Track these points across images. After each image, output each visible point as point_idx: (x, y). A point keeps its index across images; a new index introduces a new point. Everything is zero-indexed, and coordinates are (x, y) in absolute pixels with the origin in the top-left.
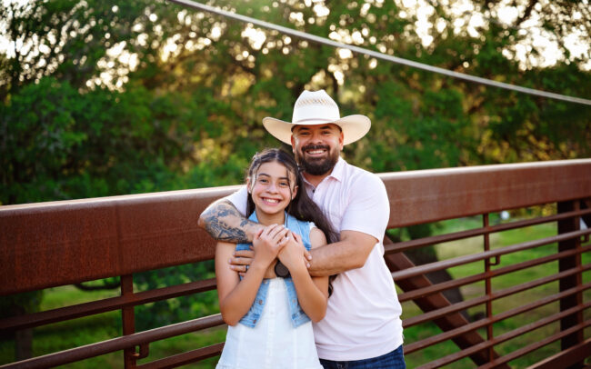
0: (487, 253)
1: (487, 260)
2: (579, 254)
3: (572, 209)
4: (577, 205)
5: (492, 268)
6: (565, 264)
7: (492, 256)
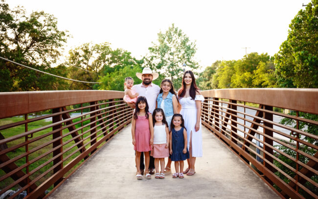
0: (27, 133)
1: (26, 137)
2: (61, 130)
3: (59, 111)
4: (61, 109)
5: (29, 139)
6: (55, 135)
7: (29, 134)
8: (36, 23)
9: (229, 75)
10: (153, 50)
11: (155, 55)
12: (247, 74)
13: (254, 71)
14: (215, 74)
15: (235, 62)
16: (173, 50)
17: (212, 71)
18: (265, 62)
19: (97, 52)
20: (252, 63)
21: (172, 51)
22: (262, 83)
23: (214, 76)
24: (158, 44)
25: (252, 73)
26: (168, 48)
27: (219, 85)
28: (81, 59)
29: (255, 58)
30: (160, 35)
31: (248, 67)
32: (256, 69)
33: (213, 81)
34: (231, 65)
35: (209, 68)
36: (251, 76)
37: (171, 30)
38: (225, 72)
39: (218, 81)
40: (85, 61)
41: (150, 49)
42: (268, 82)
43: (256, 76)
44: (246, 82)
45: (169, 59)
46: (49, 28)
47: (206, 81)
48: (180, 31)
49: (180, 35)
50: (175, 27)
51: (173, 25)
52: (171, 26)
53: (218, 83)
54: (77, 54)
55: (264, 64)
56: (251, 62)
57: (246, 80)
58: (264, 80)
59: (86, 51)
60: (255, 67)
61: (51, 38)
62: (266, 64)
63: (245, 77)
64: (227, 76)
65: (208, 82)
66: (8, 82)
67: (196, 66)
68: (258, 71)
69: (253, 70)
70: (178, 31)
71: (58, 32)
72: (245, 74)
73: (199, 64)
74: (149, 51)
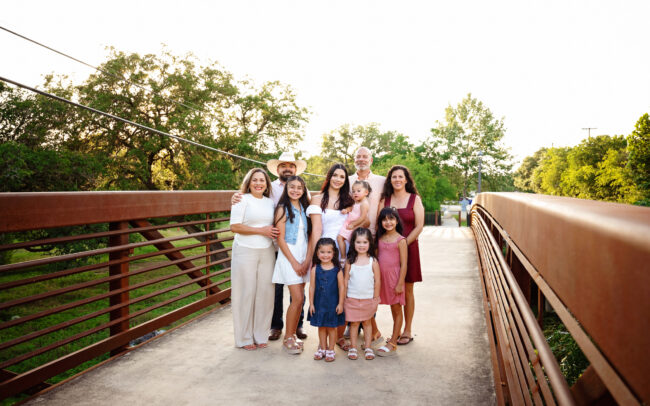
8: (267, 96)
9: (558, 169)
10: (438, 132)
11: (440, 139)
12: (587, 169)
13: (599, 164)
14: (538, 169)
15: (570, 150)
16: (468, 132)
17: (533, 163)
18: (617, 149)
19: (361, 136)
20: (595, 152)
21: (467, 134)
22: (611, 182)
23: (535, 171)
24: (446, 124)
25: (595, 167)
26: (460, 130)
27: (543, 185)
28: (337, 146)
29: (600, 144)
30: (449, 110)
31: (588, 157)
32: (601, 161)
33: (533, 179)
34: (563, 154)
35: (529, 159)
36: (593, 171)
37: (466, 102)
38: (553, 165)
39: (541, 179)
40: (344, 149)
41: (433, 130)
42: (620, 180)
43: (601, 171)
44: (585, 181)
45: (460, 145)
46: (287, 102)
47: (524, 178)
48: (480, 104)
49: (479, 110)
50: (472, 98)
51: (469, 95)
52: (467, 98)
53: (541, 182)
54: (332, 139)
55: (616, 152)
56: (595, 150)
57: (585, 177)
58: (614, 177)
59: (345, 135)
60: (602, 157)
61: (288, 116)
62: (620, 153)
63: (584, 173)
64: (555, 171)
65: (527, 180)
66: (226, 175)
67: (504, 155)
68: (606, 163)
69: (597, 161)
70: (477, 105)
71: (297, 108)
72: (584, 168)
73: (509, 152)
74: (432, 133)
